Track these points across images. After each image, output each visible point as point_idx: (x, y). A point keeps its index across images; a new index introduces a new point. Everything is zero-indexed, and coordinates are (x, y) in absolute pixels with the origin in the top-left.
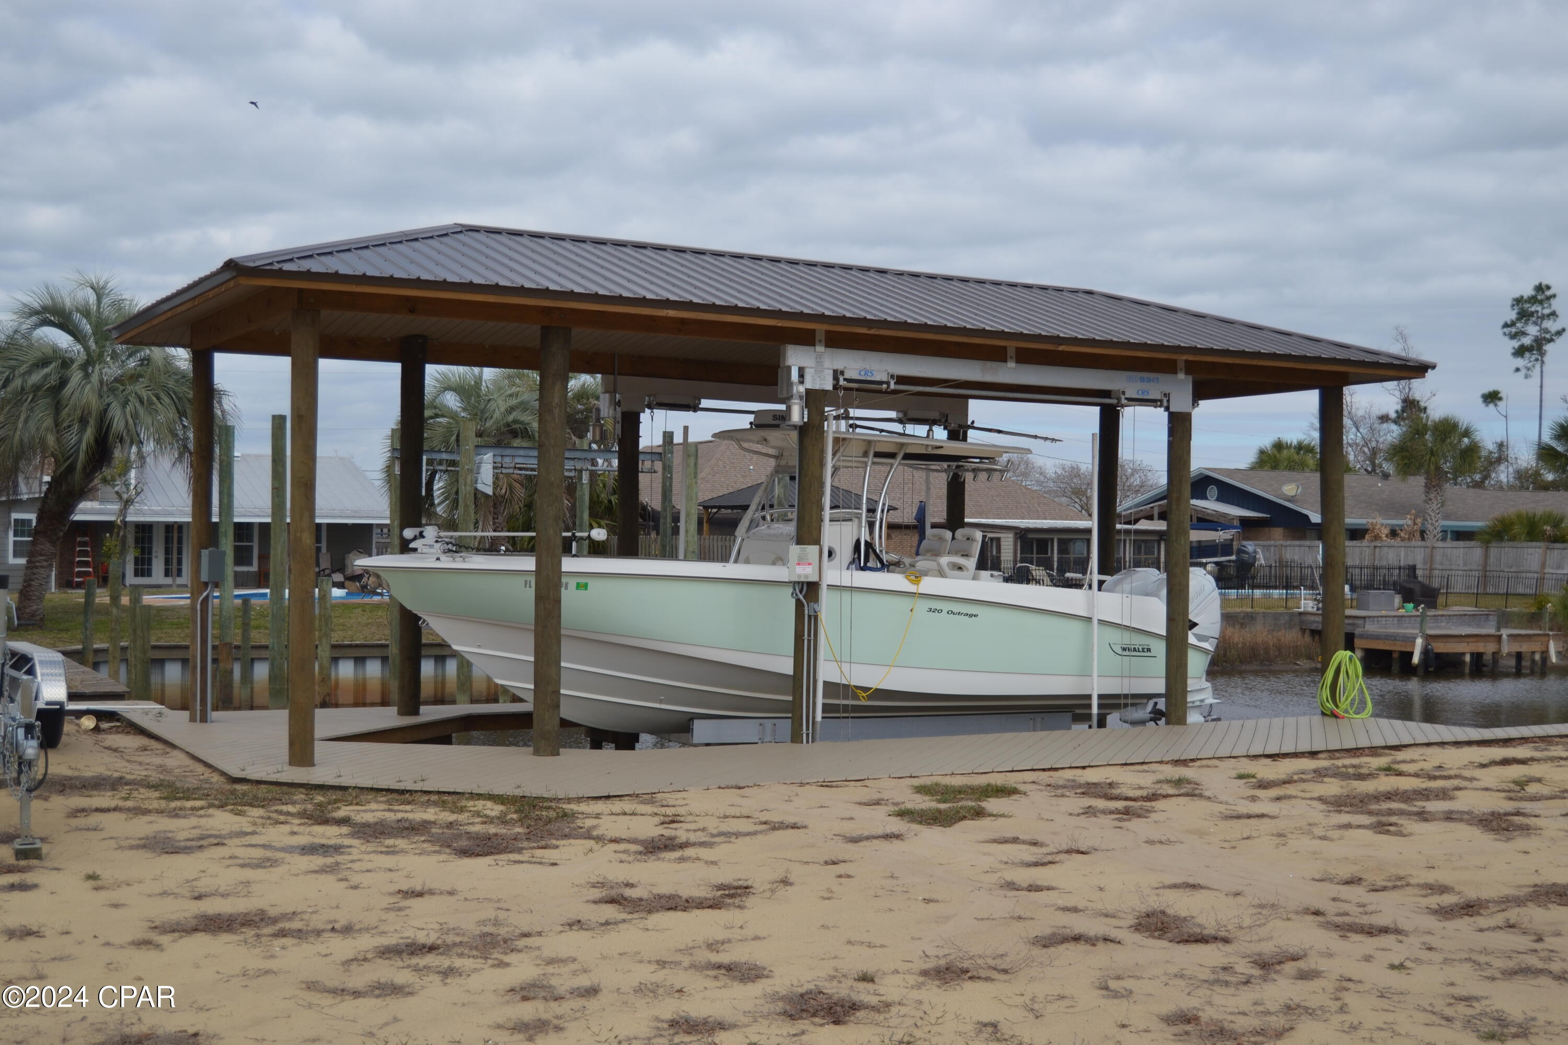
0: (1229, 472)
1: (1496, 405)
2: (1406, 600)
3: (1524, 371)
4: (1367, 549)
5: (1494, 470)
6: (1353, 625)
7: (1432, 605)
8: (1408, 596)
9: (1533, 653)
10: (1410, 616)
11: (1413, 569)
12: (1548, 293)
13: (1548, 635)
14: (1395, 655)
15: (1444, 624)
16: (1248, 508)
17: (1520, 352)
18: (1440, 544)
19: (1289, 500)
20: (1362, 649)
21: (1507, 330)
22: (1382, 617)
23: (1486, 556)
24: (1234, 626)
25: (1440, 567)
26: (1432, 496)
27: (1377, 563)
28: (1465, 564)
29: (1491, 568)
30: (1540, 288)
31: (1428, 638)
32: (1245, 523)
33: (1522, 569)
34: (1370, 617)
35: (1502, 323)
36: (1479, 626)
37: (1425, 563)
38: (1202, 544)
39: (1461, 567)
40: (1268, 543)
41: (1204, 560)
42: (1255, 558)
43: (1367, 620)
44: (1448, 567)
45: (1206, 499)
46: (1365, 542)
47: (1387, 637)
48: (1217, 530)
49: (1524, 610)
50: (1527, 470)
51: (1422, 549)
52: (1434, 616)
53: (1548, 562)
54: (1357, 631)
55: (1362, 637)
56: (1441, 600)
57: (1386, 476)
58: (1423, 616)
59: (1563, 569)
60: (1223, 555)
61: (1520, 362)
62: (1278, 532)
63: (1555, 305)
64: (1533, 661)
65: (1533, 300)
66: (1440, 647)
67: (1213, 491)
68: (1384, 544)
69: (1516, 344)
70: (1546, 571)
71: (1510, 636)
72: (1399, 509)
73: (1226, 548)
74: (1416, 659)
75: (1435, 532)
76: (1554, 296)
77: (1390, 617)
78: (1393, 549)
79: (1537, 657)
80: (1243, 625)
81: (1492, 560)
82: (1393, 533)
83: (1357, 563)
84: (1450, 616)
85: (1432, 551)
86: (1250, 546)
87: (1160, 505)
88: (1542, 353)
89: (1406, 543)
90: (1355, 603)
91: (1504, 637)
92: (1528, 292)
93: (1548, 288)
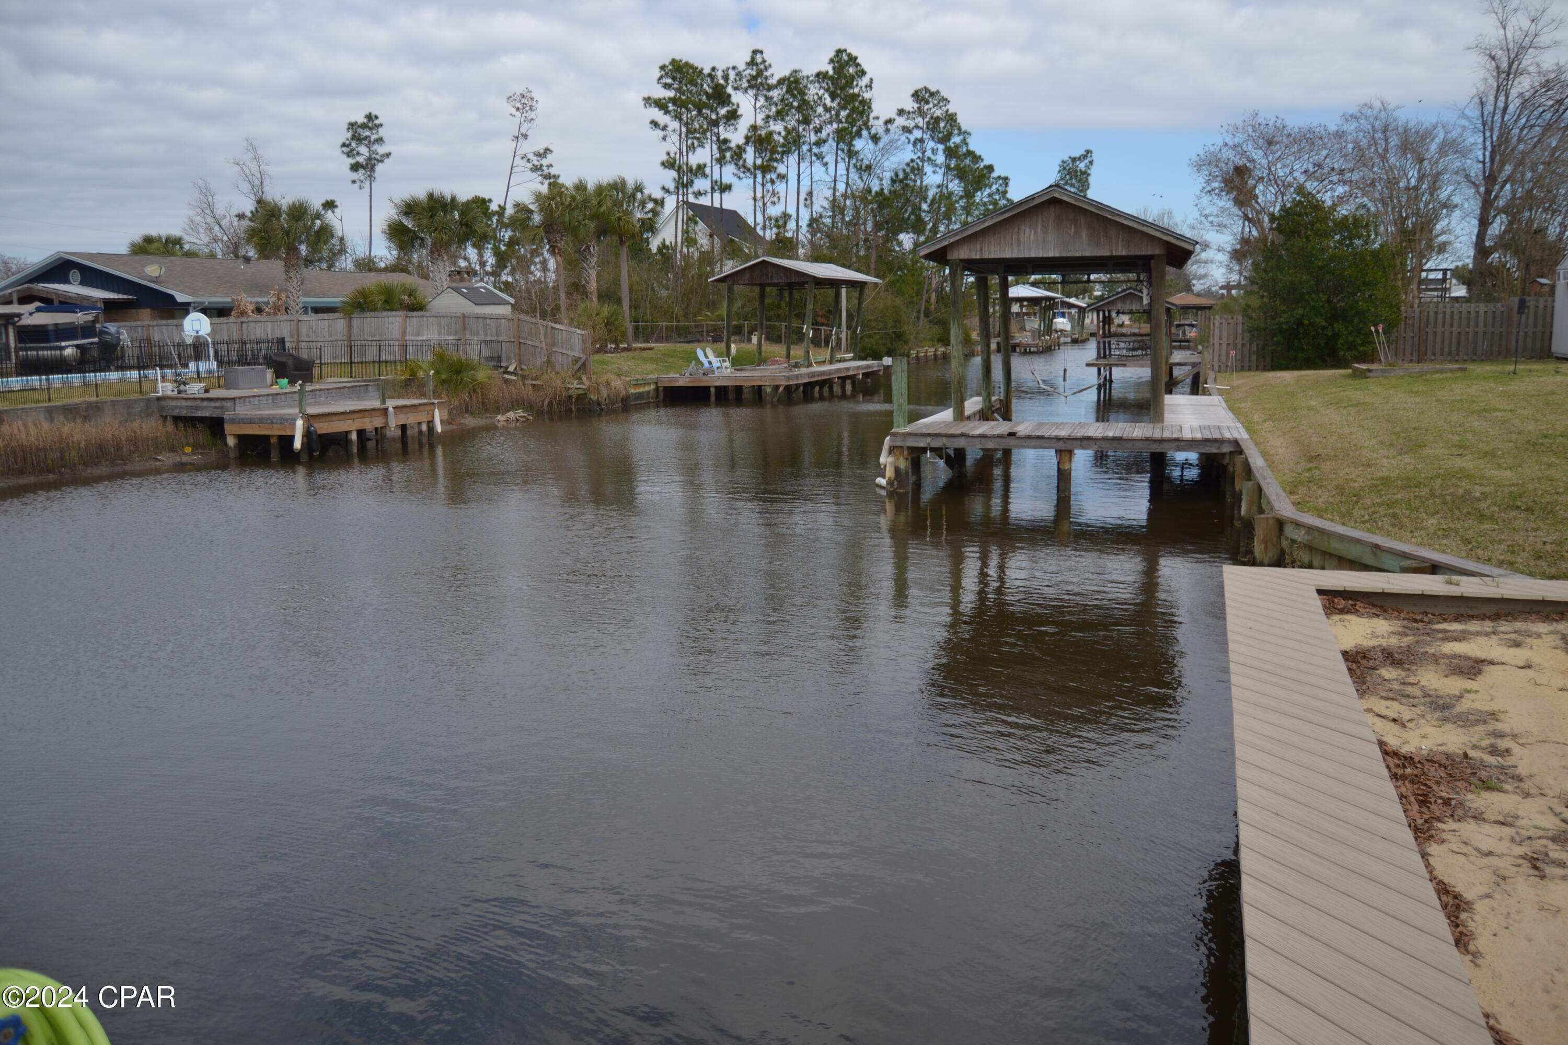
0: (91, 256)
1: (333, 212)
2: (279, 375)
3: (358, 183)
4: (234, 325)
5: (338, 260)
6: (222, 408)
7: (308, 378)
8: (281, 371)
9: (420, 423)
10: (286, 393)
11: (282, 341)
12: (377, 122)
13: (433, 404)
14: (274, 441)
15: (322, 399)
16: (113, 291)
17: (355, 167)
18: (305, 317)
19: (155, 280)
20: (234, 435)
21: (344, 149)
22: (254, 396)
23: (350, 327)
24: (74, 420)
25: (307, 339)
26: (292, 274)
27: (246, 338)
28: (330, 335)
29: (356, 338)
30: (370, 117)
31: (309, 418)
32: (109, 306)
33: (384, 337)
34: (240, 398)
35: (341, 143)
36: (359, 398)
37: (291, 336)
38: (60, 327)
39: (327, 338)
40: (132, 324)
41: (63, 344)
42: (119, 339)
43: (237, 401)
44: (314, 339)
45: (69, 283)
46: (232, 319)
47: (262, 420)
48: (76, 312)
49: (399, 378)
50: (364, 260)
51: (288, 323)
52: (312, 391)
53: (408, 330)
54: (227, 416)
55: (232, 421)
56: (316, 371)
57: (247, 260)
58: (301, 392)
59: (422, 335)
60: (84, 337)
61: (355, 176)
62: (145, 313)
63: (382, 132)
64: (420, 432)
65: (364, 126)
66: (324, 428)
67: (75, 275)
68: (250, 319)
69: (352, 161)
70: (407, 338)
71: (395, 408)
72: (263, 289)
73: (87, 330)
74: (297, 444)
75: (298, 308)
76: (381, 125)
77: (264, 396)
78: (259, 324)
79: (424, 428)
80: (86, 418)
81: (355, 330)
82: (259, 310)
83: (226, 338)
84: (328, 389)
85: (298, 325)
86: (112, 328)
87: (18, 291)
88: (372, 168)
89: (272, 318)
90: (222, 382)
91: (391, 409)
92: (361, 119)
93: (376, 117)
